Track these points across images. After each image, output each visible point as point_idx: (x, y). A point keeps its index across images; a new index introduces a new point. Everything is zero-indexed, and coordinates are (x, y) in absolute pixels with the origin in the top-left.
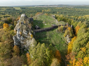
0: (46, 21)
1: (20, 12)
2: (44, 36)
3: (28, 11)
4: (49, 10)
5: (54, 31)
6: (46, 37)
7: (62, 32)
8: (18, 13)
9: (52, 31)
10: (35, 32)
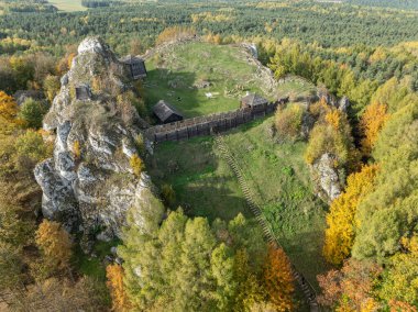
0: (213, 77)
2: (199, 159)
3: (122, 21)
4: (227, 14)
5: (253, 132)
6: (214, 168)
7: (294, 139)
8: (69, 29)
9: (244, 131)
10: (156, 139)
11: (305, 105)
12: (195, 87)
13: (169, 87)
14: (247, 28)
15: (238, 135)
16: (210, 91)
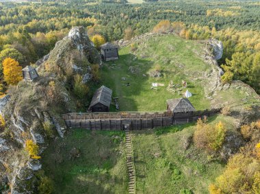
1: (133, 11)
2: (102, 152)
3: (159, 11)
4: (234, 11)
5: (169, 137)
7: (209, 158)
9: (158, 134)
11: (236, 122)
12: (148, 75)
13: (128, 72)
14: (246, 22)
15: (150, 137)
16: (158, 81)
